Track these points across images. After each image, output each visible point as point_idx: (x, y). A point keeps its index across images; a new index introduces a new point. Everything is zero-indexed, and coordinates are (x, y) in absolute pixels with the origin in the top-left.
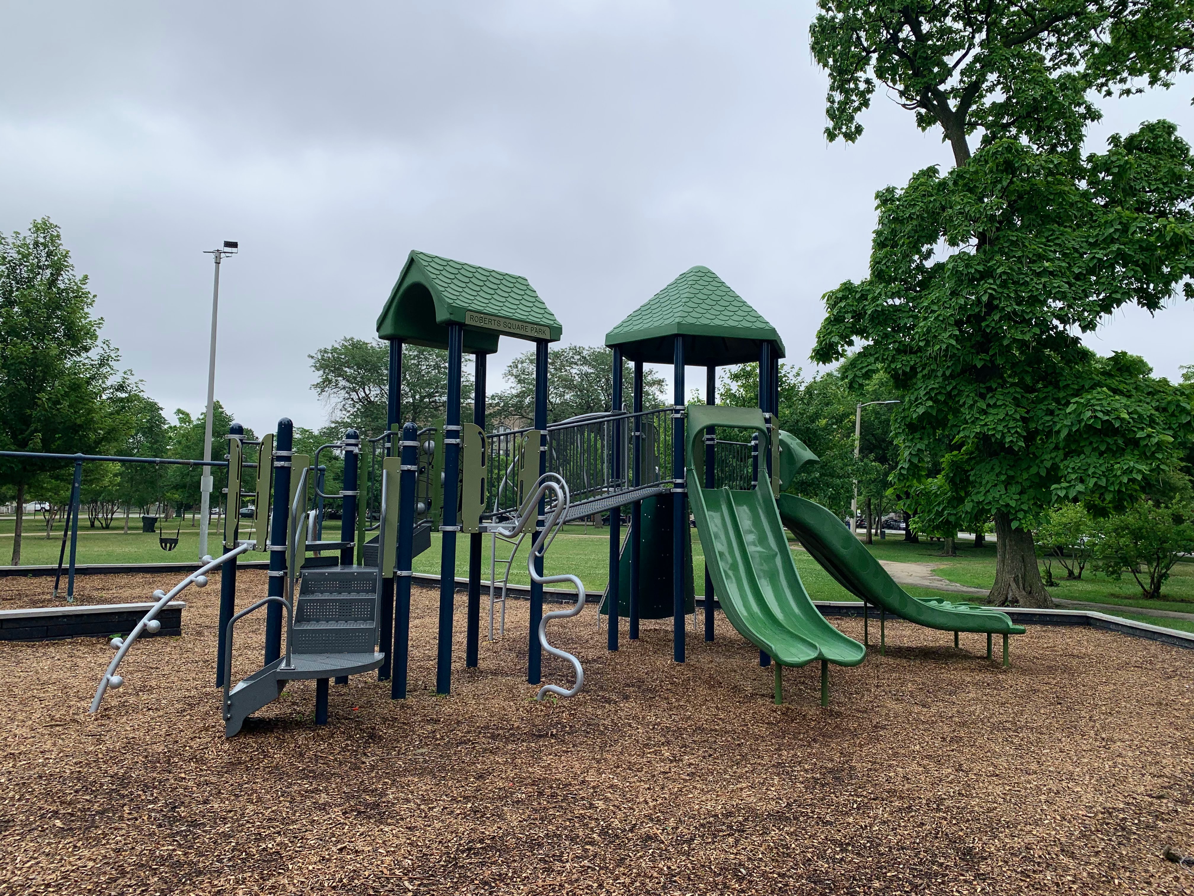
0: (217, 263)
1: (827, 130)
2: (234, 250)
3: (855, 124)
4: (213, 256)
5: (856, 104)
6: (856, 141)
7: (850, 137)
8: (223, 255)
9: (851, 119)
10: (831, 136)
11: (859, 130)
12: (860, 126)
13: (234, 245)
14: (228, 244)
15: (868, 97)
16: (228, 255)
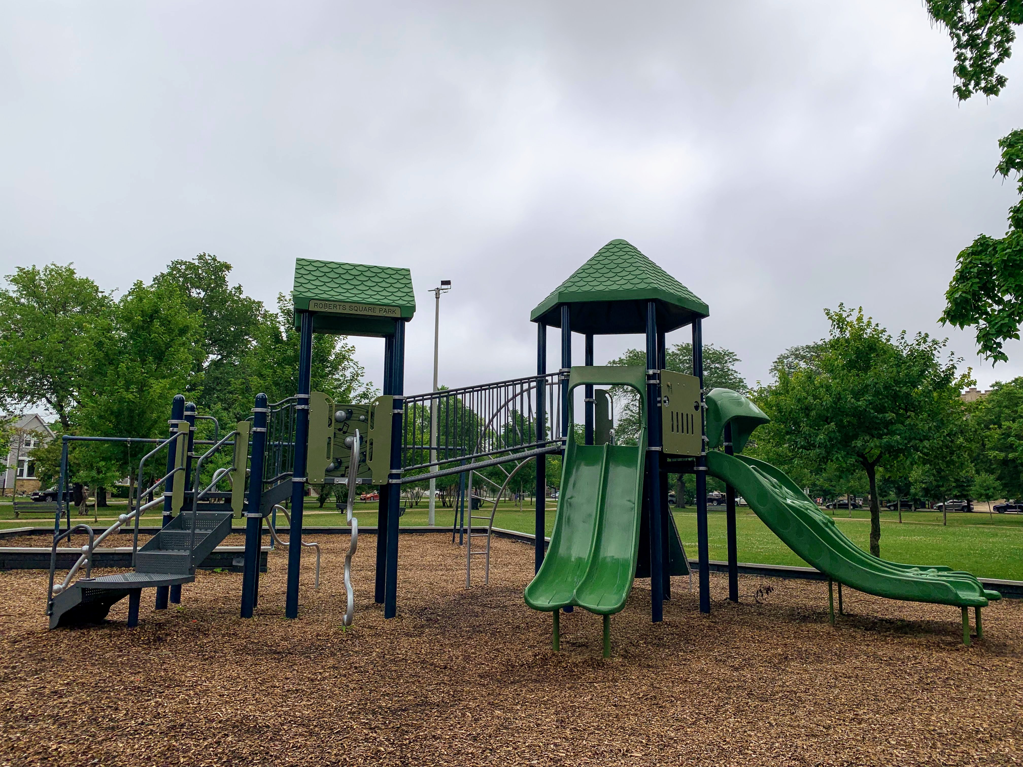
0: (437, 298)
1: (957, 89)
2: (449, 286)
3: (995, 76)
4: (434, 292)
5: (995, 56)
6: (1000, 93)
7: (991, 90)
8: (441, 291)
9: (991, 72)
10: (963, 94)
11: (1001, 81)
12: (1001, 78)
13: (447, 283)
14: (444, 283)
15: (1007, 45)
16: (445, 291)
